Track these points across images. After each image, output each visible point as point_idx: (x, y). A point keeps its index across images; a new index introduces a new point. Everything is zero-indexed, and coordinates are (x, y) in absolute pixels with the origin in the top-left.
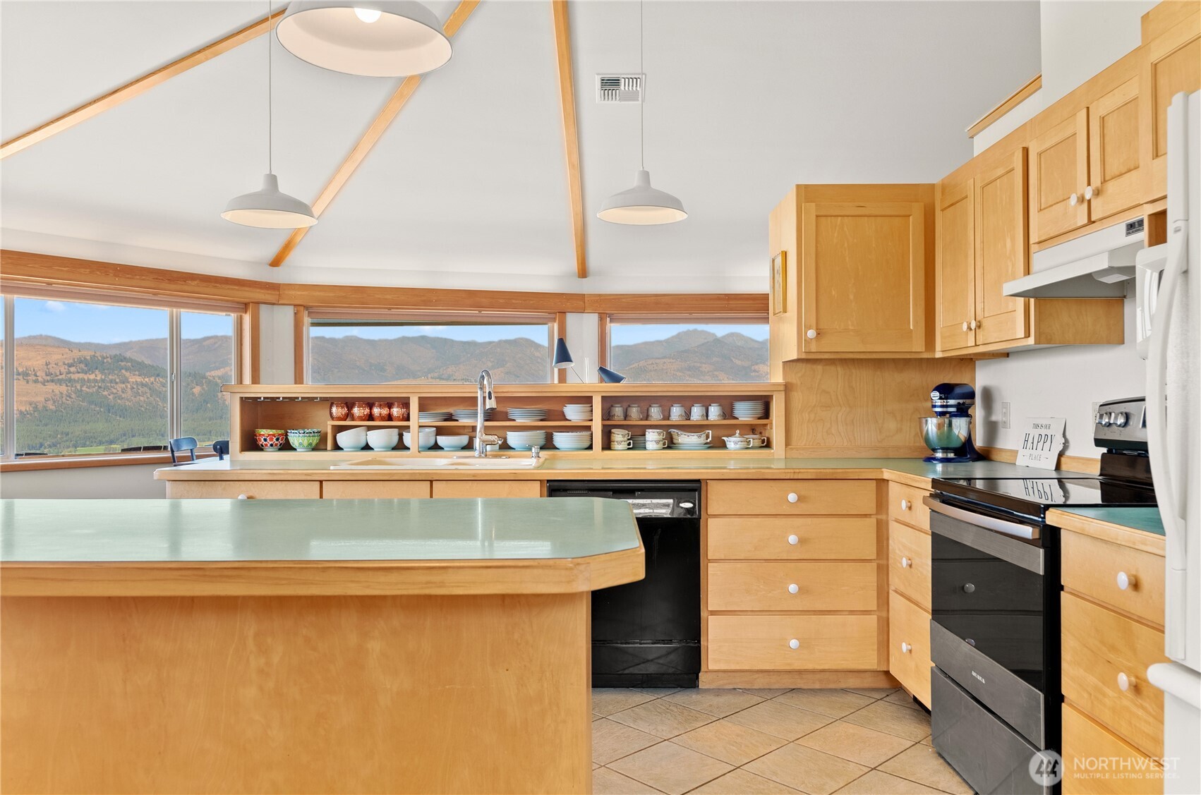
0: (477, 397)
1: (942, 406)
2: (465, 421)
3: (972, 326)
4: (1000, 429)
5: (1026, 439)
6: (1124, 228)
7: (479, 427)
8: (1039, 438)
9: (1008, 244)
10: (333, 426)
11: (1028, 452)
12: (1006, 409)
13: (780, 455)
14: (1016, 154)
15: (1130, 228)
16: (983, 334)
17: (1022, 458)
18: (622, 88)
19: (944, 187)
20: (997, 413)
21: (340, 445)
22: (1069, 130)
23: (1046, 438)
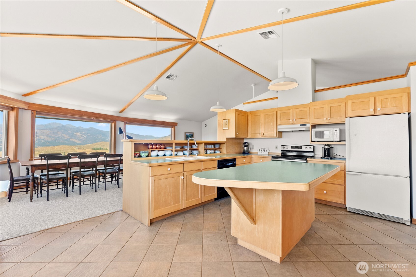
0: (188, 143)
3: (261, 134)
4: (251, 149)
5: (260, 150)
6: (299, 125)
7: (188, 150)
8: (263, 150)
9: (272, 124)
10: (151, 150)
11: (261, 152)
12: (253, 146)
13: (226, 154)
14: (274, 112)
15: (301, 125)
16: (264, 135)
17: (259, 153)
18: (172, 77)
19: (251, 113)
20: (250, 146)
21: (152, 155)
22: (288, 111)
23: (265, 150)
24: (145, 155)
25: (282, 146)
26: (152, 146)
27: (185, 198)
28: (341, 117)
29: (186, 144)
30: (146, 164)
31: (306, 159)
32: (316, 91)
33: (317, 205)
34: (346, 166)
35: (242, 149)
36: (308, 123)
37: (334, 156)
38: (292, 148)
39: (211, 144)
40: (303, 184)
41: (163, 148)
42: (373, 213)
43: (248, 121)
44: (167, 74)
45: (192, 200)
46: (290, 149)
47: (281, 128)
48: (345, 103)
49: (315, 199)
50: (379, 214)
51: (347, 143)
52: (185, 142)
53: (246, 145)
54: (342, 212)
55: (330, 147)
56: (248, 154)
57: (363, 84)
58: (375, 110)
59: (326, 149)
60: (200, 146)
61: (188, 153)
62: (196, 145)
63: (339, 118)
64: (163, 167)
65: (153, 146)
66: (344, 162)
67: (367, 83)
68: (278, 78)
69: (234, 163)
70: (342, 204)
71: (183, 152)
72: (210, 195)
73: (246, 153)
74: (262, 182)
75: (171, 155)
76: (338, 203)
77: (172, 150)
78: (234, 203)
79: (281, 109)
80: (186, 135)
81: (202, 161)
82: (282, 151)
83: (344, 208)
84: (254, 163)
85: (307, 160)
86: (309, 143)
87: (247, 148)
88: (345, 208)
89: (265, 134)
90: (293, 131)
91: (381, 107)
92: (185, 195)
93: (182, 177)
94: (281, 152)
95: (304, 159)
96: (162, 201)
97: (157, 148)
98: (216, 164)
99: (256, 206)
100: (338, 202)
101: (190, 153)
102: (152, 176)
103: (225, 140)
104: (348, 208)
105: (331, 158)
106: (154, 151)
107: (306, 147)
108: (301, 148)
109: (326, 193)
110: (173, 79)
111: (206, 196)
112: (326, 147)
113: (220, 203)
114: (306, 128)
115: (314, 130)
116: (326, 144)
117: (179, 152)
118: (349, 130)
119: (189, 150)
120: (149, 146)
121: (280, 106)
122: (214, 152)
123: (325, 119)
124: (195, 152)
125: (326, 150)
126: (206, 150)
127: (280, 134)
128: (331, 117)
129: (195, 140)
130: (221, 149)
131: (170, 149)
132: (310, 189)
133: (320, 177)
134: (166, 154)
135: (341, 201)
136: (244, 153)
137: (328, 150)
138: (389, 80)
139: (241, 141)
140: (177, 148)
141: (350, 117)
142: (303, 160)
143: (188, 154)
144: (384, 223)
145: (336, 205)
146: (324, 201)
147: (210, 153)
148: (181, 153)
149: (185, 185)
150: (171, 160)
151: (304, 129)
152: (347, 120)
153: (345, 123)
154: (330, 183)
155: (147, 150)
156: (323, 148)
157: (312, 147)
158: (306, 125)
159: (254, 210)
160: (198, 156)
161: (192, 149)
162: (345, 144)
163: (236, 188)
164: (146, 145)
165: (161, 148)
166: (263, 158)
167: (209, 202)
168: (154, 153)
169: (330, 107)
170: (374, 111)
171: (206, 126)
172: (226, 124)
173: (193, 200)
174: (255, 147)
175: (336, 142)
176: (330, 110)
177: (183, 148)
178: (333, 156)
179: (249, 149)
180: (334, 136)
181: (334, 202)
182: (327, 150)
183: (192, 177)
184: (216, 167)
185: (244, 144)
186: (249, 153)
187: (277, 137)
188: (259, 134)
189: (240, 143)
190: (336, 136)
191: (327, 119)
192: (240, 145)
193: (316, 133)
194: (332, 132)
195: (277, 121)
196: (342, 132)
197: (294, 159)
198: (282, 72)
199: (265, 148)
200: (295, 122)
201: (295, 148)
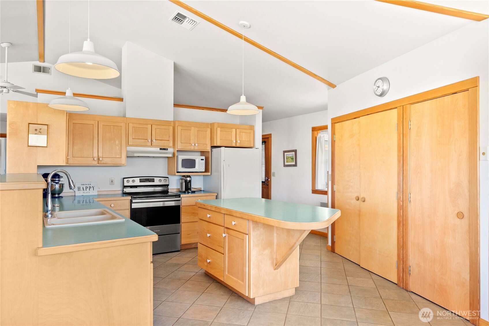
3: (98, 159)
5: (79, 188)
6: (159, 149)
8: (86, 188)
9: (117, 142)
11: (81, 191)
14: (122, 123)
15: (161, 149)
16: (103, 162)
17: (79, 193)
22: (145, 126)
23: (90, 188)
25: (124, 178)
38: (141, 181)
46: (137, 182)
48: (211, 129)
63: (205, 145)
73: (57, 196)
79: (133, 120)
85: (181, 197)
86: (164, 174)
89: (104, 159)
91: (239, 140)
107: (160, 180)
108: (153, 182)
112: (189, 179)
114: (167, 154)
123: (193, 145)
128: (197, 143)
141: (225, 147)
157: (167, 179)
158: (167, 149)
166: (114, 201)
169: (198, 131)
170: (235, 143)
180: (201, 165)
187: (126, 165)
188: (91, 159)
191: (195, 145)
193: (184, 161)
195: (127, 139)
199: (90, 184)
200: (154, 144)
201: (147, 182)
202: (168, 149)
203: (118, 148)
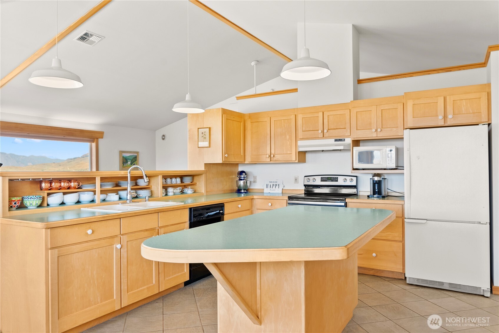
0: (128, 177)
1: (243, 177)
2: (124, 187)
3: (270, 156)
4: (253, 184)
5: (267, 186)
6: (334, 140)
7: (129, 189)
8: (273, 185)
9: (288, 137)
10: (48, 193)
11: (269, 189)
12: (255, 178)
13: (205, 194)
14: (292, 116)
15: (336, 140)
16: (275, 159)
17: (266, 191)
18: (91, 39)
19: (251, 116)
20: (250, 179)
21: (49, 203)
22: (316, 115)
23: (276, 185)
24: (34, 204)
25: (305, 176)
26: (51, 184)
27: (124, 287)
28: (398, 127)
29: (125, 178)
30: (40, 225)
31: (345, 199)
32: (360, 81)
33: (362, 277)
34: (404, 210)
35: (235, 185)
36: (348, 137)
37: (388, 193)
38: (322, 180)
39: (176, 177)
40: (338, 249)
41: (75, 188)
42: (442, 283)
43: (246, 131)
44: (80, 32)
45: (139, 289)
46: (318, 182)
47: (304, 145)
48: (403, 104)
49: (359, 268)
50: (450, 284)
51: (406, 171)
52: (122, 173)
53: (242, 176)
54: (399, 285)
55: (382, 178)
56: (246, 193)
57: (429, 74)
58: (445, 117)
59: (376, 181)
60: (153, 181)
61: (129, 196)
62: (146, 179)
63: (394, 129)
64: (76, 229)
65: (53, 184)
66: (402, 203)
67: (433, 72)
68: (298, 58)
69: (221, 212)
70: (399, 272)
71: (117, 194)
72: (175, 275)
73: (243, 191)
74: (271, 250)
75: (93, 201)
76: (393, 272)
77: (94, 192)
78: (222, 290)
79: (304, 110)
80: (123, 157)
81: (158, 211)
82: (305, 186)
83: (402, 279)
84: (258, 209)
85: (346, 201)
86: (349, 172)
87: (244, 183)
88: (404, 278)
89: (276, 156)
90: (323, 151)
91: (453, 114)
92: (124, 281)
93: (119, 246)
94: (304, 188)
95: (341, 200)
96: (75, 298)
97: (60, 188)
98: (186, 216)
99: (261, 291)
100: (393, 270)
101: (133, 196)
102: (52, 248)
103: (202, 168)
104: (407, 279)
105: (384, 197)
106: (55, 195)
107: (345, 179)
108: (337, 181)
109: (376, 256)
110: (94, 42)
111: (167, 279)
112: (376, 179)
113: (194, 291)
114: (344, 145)
115: (356, 150)
116: (375, 174)
117: (109, 194)
118: (409, 150)
119: (132, 189)
120: (43, 185)
121: (301, 105)
122: (182, 192)
123: (374, 130)
124: (143, 193)
125: (375, 183)
126: (165, 188)
127: (302, 156)
128: (382, 128)
129: (142, 169)
130: (195, 184)
131: (91, 188)
132: (349, 256)
133: (365, 234)
134: (81, 200)
135: (398, 268)
136: (239, 191)
137: (379, 183)
138: (464, 69)
139: (233, 169)
140: (105, 186)
141: (411, 129)
142: (340, 202)
143: (129, 198)
144: (457, 297)
145: (390, 275)
146: (373, 269)
147: (174, 194)
148: (113, 197)
149: (124, 261)
150: (94, 213)
151: (341, 148)
152: (407, 133)
153: (403, 138)
154: (382, 239)
155: (38, 193)
156: (371, 180)
157: (355, 178)
158: (344, 139)
159: (258, 298)
160: (149, 200)
161: (136, 187)
162: (404, 173)
163: (226, 263)
164: (38, 182)
165: (69, 188)
166: (272, 200)
167: (174, 290)
168: (55, 199)
169: (382, 110)
170: (443, 119)
171: (163, 139)
172: (205, 136)
173: (141, 288)
174: (258, 180)
175: (390, 169)
176: (381, 116)
177: (117, 185)
178: (386, 193)
179: (248, 184)
180: (388, 159)
181: (388, 271)
182: (377, 183)
183: (142, 248)
184: (185, 222)
185: (238, 174)
186: (247, 191)
187: (297, 161)
188: (265, 156)
189: (232, 173)
190: (390, 160)
191: (376, 130)
192: (231, 177)
193: (360, 154)
194: (384, 154)
195: (297, 132)
196: (399, 152)
197: (326, 200)
198: (305, 47)
199: (277, 182)
200: (326, 135)
201: (328, 181)
202: (346, 139)
203: (288, 144)
